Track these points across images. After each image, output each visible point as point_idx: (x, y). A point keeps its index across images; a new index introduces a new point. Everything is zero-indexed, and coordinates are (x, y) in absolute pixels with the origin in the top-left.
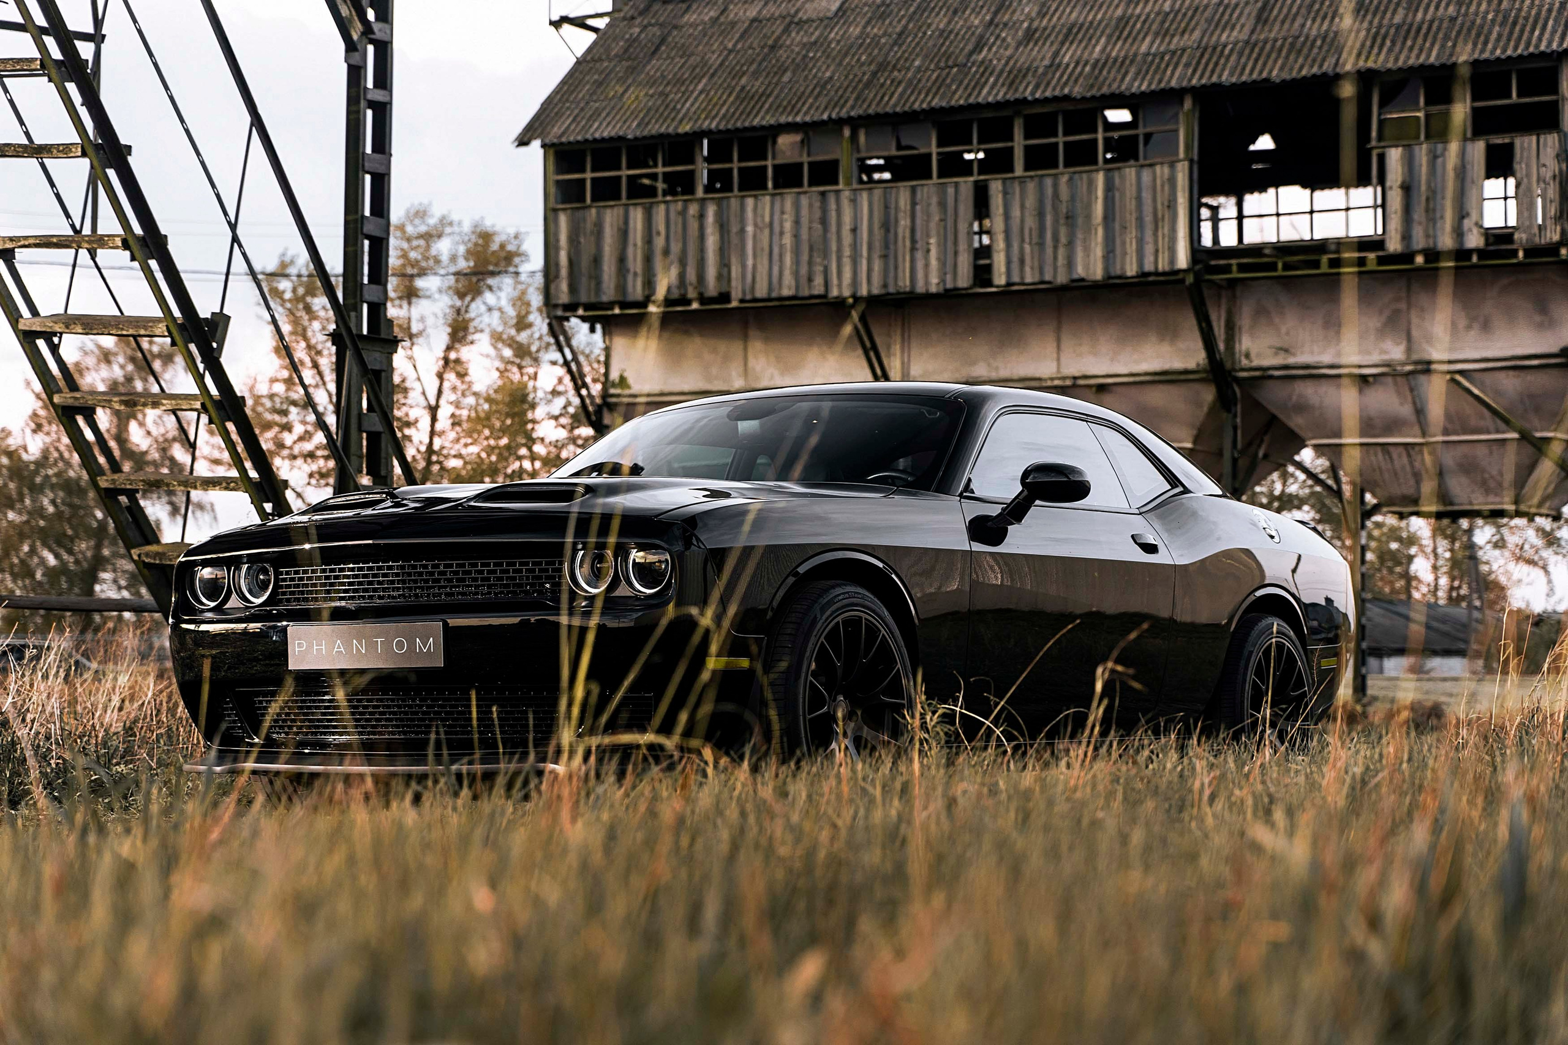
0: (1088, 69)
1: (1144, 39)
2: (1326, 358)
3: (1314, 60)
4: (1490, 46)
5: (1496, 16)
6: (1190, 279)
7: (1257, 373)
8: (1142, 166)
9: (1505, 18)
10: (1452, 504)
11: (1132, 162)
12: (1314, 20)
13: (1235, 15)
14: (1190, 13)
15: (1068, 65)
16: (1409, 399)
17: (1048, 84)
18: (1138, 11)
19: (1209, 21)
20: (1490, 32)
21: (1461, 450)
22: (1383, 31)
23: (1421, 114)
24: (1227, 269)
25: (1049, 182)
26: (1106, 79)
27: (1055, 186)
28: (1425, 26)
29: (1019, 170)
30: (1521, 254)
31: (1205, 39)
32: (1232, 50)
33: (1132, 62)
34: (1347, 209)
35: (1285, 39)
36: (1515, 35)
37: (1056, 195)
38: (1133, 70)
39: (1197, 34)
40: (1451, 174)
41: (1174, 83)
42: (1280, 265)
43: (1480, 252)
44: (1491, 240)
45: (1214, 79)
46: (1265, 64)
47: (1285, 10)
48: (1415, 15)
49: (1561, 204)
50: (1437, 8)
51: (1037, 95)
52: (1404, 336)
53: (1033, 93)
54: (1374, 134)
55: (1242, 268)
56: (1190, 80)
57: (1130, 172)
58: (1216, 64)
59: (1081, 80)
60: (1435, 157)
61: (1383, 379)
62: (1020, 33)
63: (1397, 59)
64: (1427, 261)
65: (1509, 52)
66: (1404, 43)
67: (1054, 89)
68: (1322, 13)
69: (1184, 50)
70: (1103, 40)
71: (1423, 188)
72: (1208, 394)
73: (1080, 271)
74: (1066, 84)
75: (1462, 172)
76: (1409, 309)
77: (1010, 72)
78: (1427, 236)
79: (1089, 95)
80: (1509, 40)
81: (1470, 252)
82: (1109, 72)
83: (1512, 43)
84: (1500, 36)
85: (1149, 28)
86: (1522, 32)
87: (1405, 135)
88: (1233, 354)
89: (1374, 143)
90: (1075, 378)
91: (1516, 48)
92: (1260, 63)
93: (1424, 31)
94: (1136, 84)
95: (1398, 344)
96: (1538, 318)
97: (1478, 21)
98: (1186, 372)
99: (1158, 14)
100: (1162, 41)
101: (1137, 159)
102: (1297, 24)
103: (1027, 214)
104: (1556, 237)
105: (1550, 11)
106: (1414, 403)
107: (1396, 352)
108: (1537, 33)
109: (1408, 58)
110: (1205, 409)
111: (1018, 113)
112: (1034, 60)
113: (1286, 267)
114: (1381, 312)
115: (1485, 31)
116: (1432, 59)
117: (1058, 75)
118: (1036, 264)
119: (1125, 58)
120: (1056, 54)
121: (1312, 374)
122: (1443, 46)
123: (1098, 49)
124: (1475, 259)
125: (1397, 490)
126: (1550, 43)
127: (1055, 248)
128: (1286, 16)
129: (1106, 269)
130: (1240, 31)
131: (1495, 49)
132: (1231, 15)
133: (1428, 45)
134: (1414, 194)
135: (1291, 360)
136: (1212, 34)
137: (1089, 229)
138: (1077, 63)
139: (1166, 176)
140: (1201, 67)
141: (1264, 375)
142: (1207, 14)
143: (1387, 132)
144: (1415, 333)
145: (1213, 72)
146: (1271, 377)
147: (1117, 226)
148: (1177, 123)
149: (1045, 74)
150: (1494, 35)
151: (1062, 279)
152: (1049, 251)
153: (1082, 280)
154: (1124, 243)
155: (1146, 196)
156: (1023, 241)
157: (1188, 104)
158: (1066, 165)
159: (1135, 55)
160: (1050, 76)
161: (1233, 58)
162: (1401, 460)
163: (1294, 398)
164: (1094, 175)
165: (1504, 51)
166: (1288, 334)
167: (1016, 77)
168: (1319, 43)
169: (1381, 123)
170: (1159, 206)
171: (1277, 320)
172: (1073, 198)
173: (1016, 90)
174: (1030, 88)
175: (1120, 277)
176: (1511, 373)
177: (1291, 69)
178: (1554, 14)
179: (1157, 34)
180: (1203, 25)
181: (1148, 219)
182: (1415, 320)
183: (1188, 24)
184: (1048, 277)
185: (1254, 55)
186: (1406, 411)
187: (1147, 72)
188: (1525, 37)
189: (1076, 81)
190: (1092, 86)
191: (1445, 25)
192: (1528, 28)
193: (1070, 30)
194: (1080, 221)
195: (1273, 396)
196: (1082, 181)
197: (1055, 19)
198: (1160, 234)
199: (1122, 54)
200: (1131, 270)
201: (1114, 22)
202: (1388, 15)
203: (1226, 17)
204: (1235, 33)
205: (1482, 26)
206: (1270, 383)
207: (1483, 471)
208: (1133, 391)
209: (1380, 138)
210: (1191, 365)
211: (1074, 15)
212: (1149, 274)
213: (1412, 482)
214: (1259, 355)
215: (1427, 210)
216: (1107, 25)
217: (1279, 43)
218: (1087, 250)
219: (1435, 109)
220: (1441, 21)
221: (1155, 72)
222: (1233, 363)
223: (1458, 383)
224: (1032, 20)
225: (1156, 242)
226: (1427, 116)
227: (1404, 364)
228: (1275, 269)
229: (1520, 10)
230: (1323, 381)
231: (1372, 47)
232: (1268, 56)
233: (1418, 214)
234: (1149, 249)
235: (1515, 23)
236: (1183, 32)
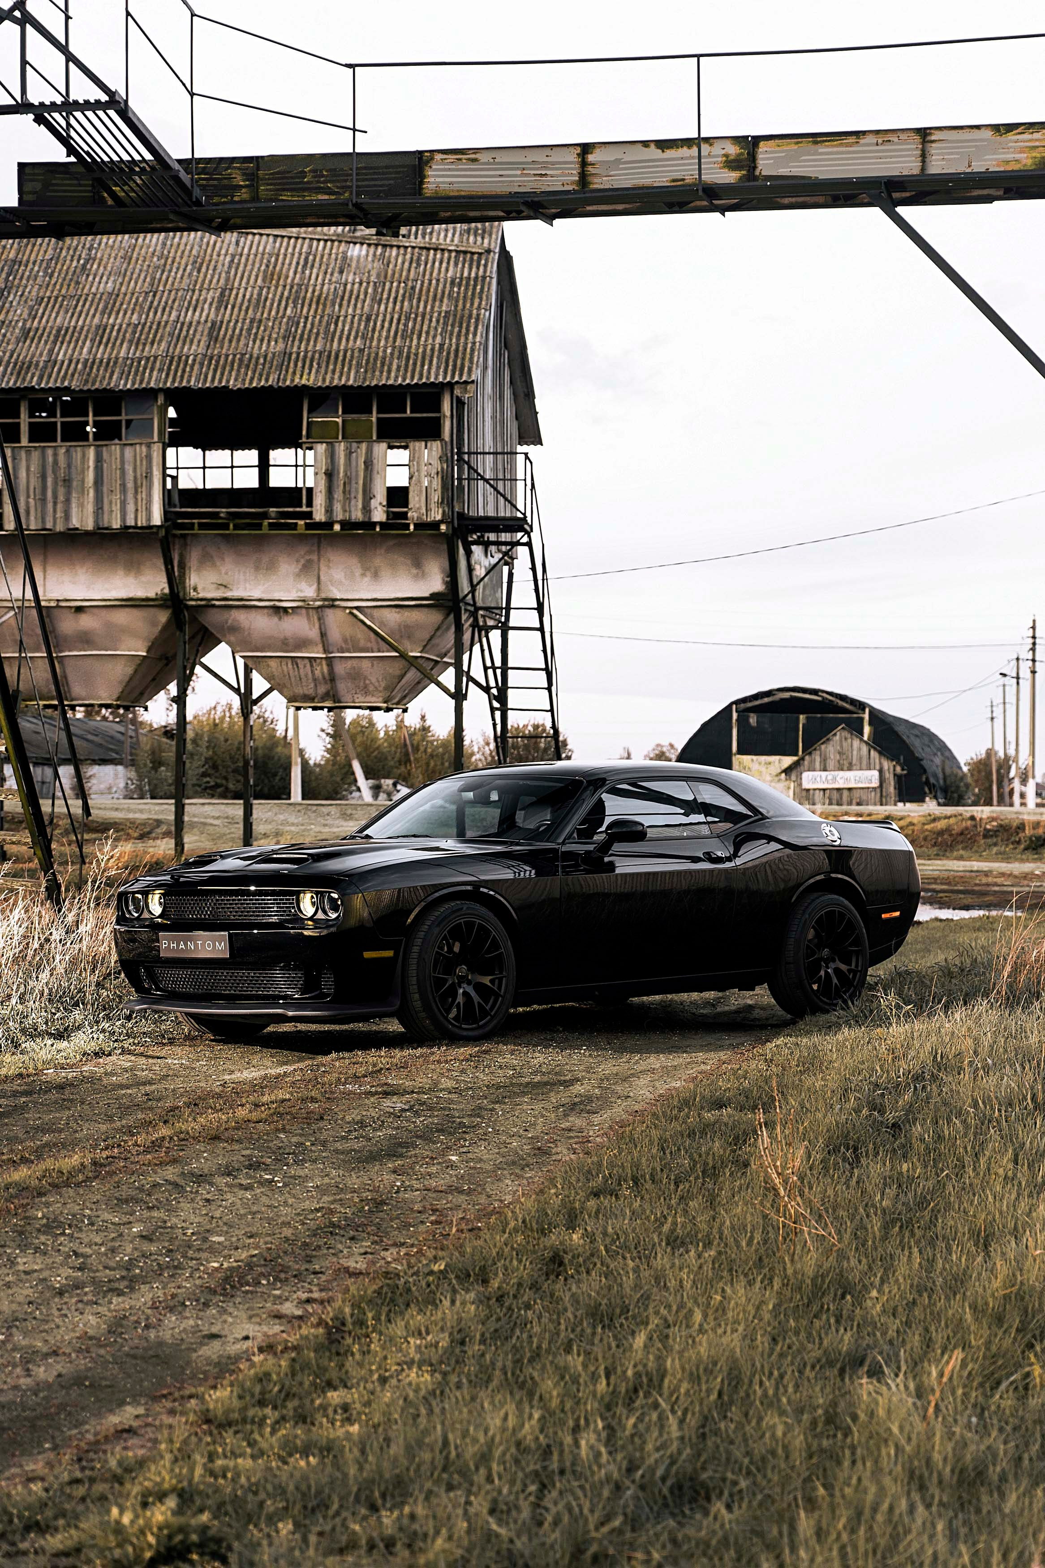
0: (80, 366)
1: (122, 344)
2: (257, 594)
3: (261, 375)
4: (393, 374)
5: (393, 350)
6: (163, 533)
7: (203, 603)
8: (125, 445)
9: (401, 353)
10: (340, 702)
11: (117, 441)
12: (254, 342)
13: (191, 332)
14: (154, 327)
15: (63, 362)
16: (317, 625)
17: (50, 376)
18: (111, 321)
19: (171, 335)
20: (391, 364)
21: (349, 663)
22: (310, 354)
23: (339, 420)
24: (191, 526)
25: (50, 452)
26: (97, 376)
27: (55, 455)
28: (341, 354)
29: (24, 442)
30: (412, 527)
31: (171, 350)
32: (194, 360)
33: (115, 363)
34: (232, 467)
35: (235, 356)
36: (410, 368)
37: (56, 462)
38: (117, 370)
39: (164, 345)
40: (362, 466)
41: (152, 385)
42: (231, 526)
43: (381, 524)
44: (391, 516)
45: (184, 384)
46: (222, 374)
47: (230, 332)
48: (331, 345)
49: (442, 493)
50: (348, 339)
51: (43, 386)
52: (315, 580)
53: (39, 384)
54: (304, 432)
55: (202, 526)
56: (165, 383)
57: (114, 450)
58: (184, 371)
59: (76, 375)
60: (351, 453)
61: (299, 610)
62: (17, 331)
63: (324, 380)
64: (342, 529)
65: (408, 381)
66: (327, 367)
67: (56, 381)
68: (259, 337)
69: (156, 358)
70: (88, 343)
71: (341, 474)
72: (163, 617)
73: (75, 522)
74: (64, 378)
75: (369, 464)
76: (319, 560)
77: (16, 364)
78: (345, 511)
79: (85, 388)
80: (406, 370)
81: (375, 523)
82: (98, 370)
83: (409, 375)
84: (399, 367)
85: (124, 336)
86: (415, 364)
87: (326, 435)
88: (184, 588)
89: (304, 440)
90: (58, 601)
91: (412, 378)
92: (219, 373)
93: (341, 358)
94: (122, 382)
95: (310, 586)
96: (414, 571)
97: (381, 354)
98: (147, 599)
99: (129, 325)
100: (137, 348)
101: (120, 439)
102: (242, 343)
103: (32, 475)
104: (439, 517)
105: (433, 350)
106: (320, 628)
107: (309, 592)
108: (426, 367)
109: (332, 379)
110: (160, 628)
111: (23, 397)
112: (33, 356)
113: (236, 527)
114: (298, 561)
115: (387, 362)
116: (351, 382)
117: (56, 369)
118: (39, 515)
119: (109, 360)
120: (51, 351)
121: (244, 605)
122: (357, 372)
123: (85, 350)
124: (378, 529)
125: (300, 691)
126: (436, 378)
127: (55, 503)
128: (232, 337)
129: (96, 521)
130: (198, 346)
131: (397, 377)
132: (188, 331)
133: (346, 369)
134: (335, 478)
135: (229, 594)
136: (176, 346)
137: (83, 491)
138: (70, 361)
139: (144, 454)
140: (172, 373)
141: (208, 605)
142: (168, 329)
143: (314, 431)
144: (322, 578)
145: (182, 377)
146: (214, 606)
147: (105, 489)
148: (153, 413)
149: (45, 367)
150: (394, 367)
151: (60, 527)
152: (50, 506)
153: (77, 529)
154: (111, 503)
155: (129, 469)
156: (28, 497)
157: (161, 400)
158: (63, 440)
159: (117, 358)
160: (49, 370)
161: (196, 367)
162: (305, 669)
163: (230, 622)
164: (86, 449)
165: (404, 379)
166: (226, 574)
167: (21, 368)
168: (261, 361)
169: (308, 423)
170: (139, 476)
171: (218, 564)
172: (69, 466)
173: (24, 379)
174: (35, 379)
175: (107, 529)
176: (394, 610)
177: (244, 380)
178: (436, 353)
179: (131, 342)
180: (166, 338)
181: (130, 485)
182: (323, 569)
183: (155, 336)
184: (49, 525)
185: (212, 367)
186: (313, 633)
187: (129, 372)
188: (418, 369)
189: (73, 375)
190: (87, 381)
191: (356, 354)
192: (419, 363)
193: (59, 330)
194: (75, 484)
195: (212, 619)
196: (77, 454)
197: (44, 320)
198: (139, 497)
199: (106, 356)
200: (116, 524)
201: (93, 329)
202: (312, 343)
203: (184, 333)
204: (194, 347)
205: (384, 358)
206: (215, 610)
207: (365, 678)
208: (104, 612)
209: (308, 437)
210: (152, 595)
211: (59, 320)
212: (130, 527)
213: (312, 685)
214: (204, 589)
215: (344, 492)
216: (88, 331)
217: (231, 357)
218: (81, 506)
219: (349, 417)
220: (353, 351)
221: (136, 374)
222: (185, 594)
223: (356, 616)
224: (25, 321)
225: (136, 504)
226: (343, 421)
227: (315, 600)
228: (228, 529)
229: (410, 347)
230: (253, 610)
231: (303, 367)
232: (224, 368)
233: (338, 495)
234: (131, 508)
235: (408, 358)
236: (152, 343)
